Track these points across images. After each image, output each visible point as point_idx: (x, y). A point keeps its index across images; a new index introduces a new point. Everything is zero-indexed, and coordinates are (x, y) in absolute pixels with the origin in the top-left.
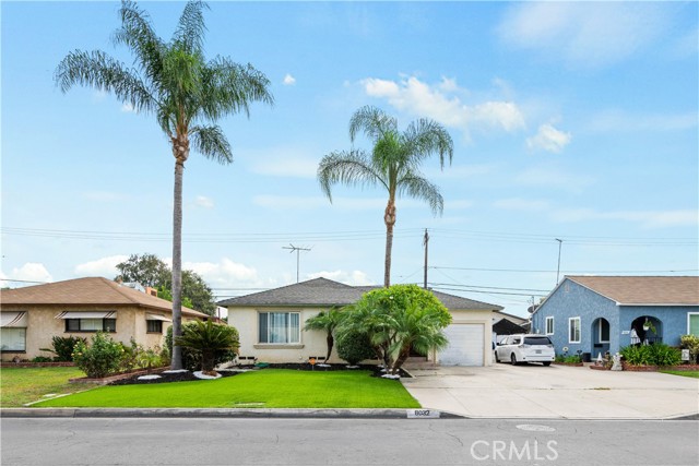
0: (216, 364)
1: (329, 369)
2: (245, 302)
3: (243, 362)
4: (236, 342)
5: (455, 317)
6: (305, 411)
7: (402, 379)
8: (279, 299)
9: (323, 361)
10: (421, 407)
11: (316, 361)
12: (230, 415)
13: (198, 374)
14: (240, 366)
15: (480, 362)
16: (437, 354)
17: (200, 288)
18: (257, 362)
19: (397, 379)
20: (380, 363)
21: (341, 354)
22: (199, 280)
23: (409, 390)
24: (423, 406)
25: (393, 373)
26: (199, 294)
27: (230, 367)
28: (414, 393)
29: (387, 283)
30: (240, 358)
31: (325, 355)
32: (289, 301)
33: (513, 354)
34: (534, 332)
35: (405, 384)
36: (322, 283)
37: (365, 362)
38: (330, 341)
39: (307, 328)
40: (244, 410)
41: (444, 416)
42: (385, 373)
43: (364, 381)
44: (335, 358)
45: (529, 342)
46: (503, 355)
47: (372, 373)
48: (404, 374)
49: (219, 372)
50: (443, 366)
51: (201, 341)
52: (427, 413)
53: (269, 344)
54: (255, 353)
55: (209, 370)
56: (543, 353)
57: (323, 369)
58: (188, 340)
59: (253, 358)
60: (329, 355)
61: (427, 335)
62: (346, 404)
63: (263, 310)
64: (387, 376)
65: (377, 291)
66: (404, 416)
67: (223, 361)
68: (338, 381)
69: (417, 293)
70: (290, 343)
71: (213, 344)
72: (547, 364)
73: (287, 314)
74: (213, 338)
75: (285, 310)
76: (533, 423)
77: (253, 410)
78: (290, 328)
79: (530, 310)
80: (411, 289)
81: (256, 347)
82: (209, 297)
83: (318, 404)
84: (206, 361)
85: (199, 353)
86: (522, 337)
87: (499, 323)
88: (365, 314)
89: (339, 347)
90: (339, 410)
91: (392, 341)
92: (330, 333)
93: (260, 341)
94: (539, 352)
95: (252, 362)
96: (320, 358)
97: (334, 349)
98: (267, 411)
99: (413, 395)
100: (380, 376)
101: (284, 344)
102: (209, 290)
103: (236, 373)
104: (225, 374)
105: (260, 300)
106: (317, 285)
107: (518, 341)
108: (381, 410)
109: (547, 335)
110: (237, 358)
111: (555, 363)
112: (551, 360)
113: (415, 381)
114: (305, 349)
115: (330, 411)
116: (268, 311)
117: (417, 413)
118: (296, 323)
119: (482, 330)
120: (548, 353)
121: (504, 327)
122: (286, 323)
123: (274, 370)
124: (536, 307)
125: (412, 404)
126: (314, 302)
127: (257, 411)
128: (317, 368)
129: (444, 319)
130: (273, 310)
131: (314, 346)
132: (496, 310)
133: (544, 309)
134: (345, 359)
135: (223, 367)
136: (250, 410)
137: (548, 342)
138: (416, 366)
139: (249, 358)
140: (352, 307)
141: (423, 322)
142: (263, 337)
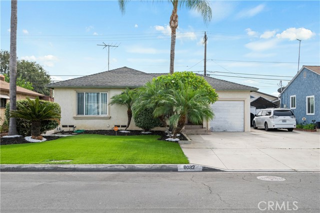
0: (43, 131)
1: (128, 134)
2: (67, 84)
3: (65, 129)
4: (58, 115)
5: (220, 95)
6: (101, 166)
7: (180, 142)
8: (92, 82)
9: (124, 128)
10: (188, 163)
11: (119, 128)
12: (44, 170)
13: (28, 138)
14: (63, 132)
15: (241, 129)
16: (209, 123)
17: (42, 74)
18: (76, 129)
19: (177, 142)
20: (166, 130)
21: (137, 122)
22: (41, 69)
23: (184, 150)
24: (191, 162)
25: (174, 137)
26: (40, 79)
27: (55, 133)
28: (186, 152)
29: (172, 71)
30: (63, 126)
31: (126, 124)
32: (99, 84)
33: (266, 122)
34: (282, 107)
35: (182, 146)
36: (125, 71)
37: (156, 129)
38: (130, 114)
39: (112, 103)
40: (54, 166)
41: (205, 169)
42: (168, 137)
43: (152, 143)
44: (133, 126)
45: (277, 114)
46: (259, 123)
47: (160, 137)
48: (183, 138)
49: (45, 137)
50: (215, 132)
51: (30, 114)
52: (193, 167)
53: (85, 115)
54: (74, 123)
55: (36, 135)
56: (288, 122)
57: (124, 134)
58: (20, 113)
59: (72, 126)
60: (129, 124)
61: (198, 108)
62: (133, 161)
63: (80, 91)
64: (169, 139)
65: (163, 76)
66: (176, 170)
67: (48, 129)
68: (131, 143)
69: (192, 78)
70: (100, 115)
71: (38, 116)
72: (290, 130)
73: (98, 94)
74: (39, 112)
75: (97, 91)
76: (270, 175)
77: (62, 166)
78: (100, 104)
79: (279, 91)
80: (188, 75)
81: (75, 118)
82: (48, 81)
83: (112, 161)
84: (34, 129)
85: (30, 123)
86: (272, 110)
87: (257, 100)
88: (153, 94)
89: (136, 118)
90: (127, 165)
91: (175, 113)
92: (129, 108)
93: (78, 114)
94: (284, 121)
95: (72, 129)
96: (122, 126)
97: (133, 119)
98: (72, 166)
99: (185, 154)
100: (164, 139)
101: (96, 116)
102: (48, 76)
103: (58, 137)
104: (49, 138)
105: (78, 83)
106: (122, 72)
107: (270, 113)
108: (158, 165)
109: (291, 108)
110: (60, 126)
111: (297, 129)
112: (294, 127)
113: (190, 143)
114: (112, 119)
115: (120, 166)
116: (84, 91)
117: (185, 167)
118: (105, 101)
119: (243, 106)
120: (291, 122)
121: (261, 103)
122: (98, 100)
123: (87, 135)
124: (283, 88)
125: (183, 161)
126: (118, 84)
127: (65, 166)
128: (119, 133)
129: (212, 97)
130: (88, 91)
131: (118, 117)
132: (254, 90)
133: (289, 90)
134: (140, 127)
135: (49, 133)
136: (59, 166)
137: (291, 114)
138: (194, 131)
139: (70, 126)
140: (144, 89)
141: (195, 100)
142: (80, 111)
